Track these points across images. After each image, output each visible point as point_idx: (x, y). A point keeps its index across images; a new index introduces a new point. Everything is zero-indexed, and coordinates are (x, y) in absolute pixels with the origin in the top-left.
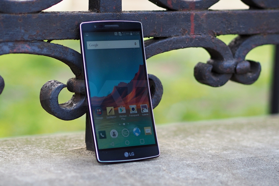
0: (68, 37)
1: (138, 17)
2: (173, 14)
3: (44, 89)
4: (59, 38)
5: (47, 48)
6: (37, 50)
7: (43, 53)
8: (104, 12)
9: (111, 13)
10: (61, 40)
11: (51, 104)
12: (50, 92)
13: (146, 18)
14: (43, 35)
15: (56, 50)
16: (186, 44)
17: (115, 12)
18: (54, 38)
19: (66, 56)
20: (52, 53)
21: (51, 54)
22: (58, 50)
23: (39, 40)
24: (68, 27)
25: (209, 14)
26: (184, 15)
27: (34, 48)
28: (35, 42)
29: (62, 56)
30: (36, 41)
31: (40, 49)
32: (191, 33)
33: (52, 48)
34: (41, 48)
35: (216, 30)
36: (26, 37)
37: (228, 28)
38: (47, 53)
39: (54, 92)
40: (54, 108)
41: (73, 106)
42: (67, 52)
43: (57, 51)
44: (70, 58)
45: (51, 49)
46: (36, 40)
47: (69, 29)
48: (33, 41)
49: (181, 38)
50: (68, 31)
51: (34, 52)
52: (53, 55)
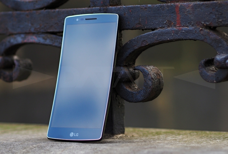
1: (123, 10)
2: (156, 6)
7: (46, 43)
8: (93, 7)
9: (98, 8)
13: (131, 11)
14: (45, 28)
15: (56, 41)
16: (173, 36)
17: (103, 6)
18: (53, 30)
21: (52, 44)
25: (196, 5)
26: (168, 6)
32: (177, 25)
34: (45, 39)
35: (205, 22)
36: (32, 30)
37: (219, 18)
38: (49, 44)
45: (52, 40)
46: (40, 32)
49: (167, 30)
52: (54, 45)
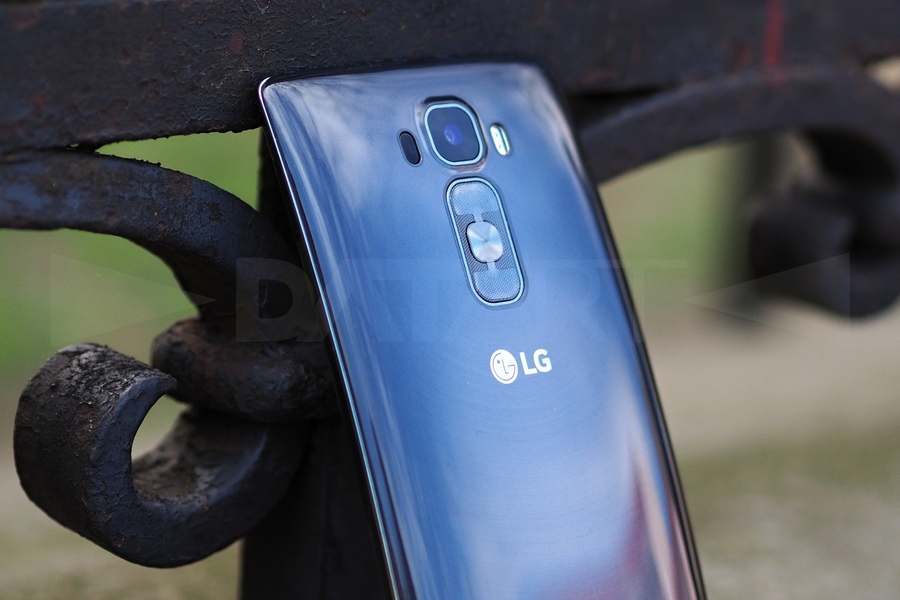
0: (192, 121)
3: (41, 401)
4: (147, 130)
5: (85, 189)
6: (33, 202)
7: (61, 216)
10: (155, 138)
11: (95, 491)
12: (85, 422)
14: (68, 120)
15: (127, 196)
18: (122, 133)
19: (177, 223)
20: (111, 214)
21: (103, 217)
22: (141, 194)
23: (43, 150)
24: (193, 68)
27: (15, 192)
28: (23, 161)
29: (161, 227)
30: (27, 155)
31: (48, 200)
33: (109, 187)
34: (53, 193)
38: (84, 218)
39: (114, 425)
40: (109, 511)
41: (202, 486)
42: (186, 199)
43: (132, 199)
44: (200, 231)
45: (104, 194)
46: (28, 148)
47: (200, 78)
48: (11, 158)
50: (195, 88)
51: (18, 217)
52: (113, 222)
